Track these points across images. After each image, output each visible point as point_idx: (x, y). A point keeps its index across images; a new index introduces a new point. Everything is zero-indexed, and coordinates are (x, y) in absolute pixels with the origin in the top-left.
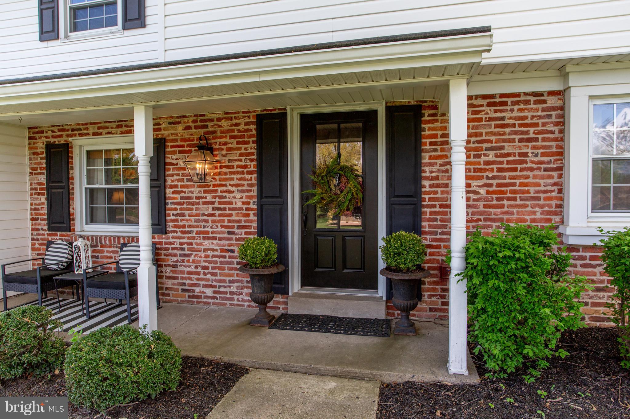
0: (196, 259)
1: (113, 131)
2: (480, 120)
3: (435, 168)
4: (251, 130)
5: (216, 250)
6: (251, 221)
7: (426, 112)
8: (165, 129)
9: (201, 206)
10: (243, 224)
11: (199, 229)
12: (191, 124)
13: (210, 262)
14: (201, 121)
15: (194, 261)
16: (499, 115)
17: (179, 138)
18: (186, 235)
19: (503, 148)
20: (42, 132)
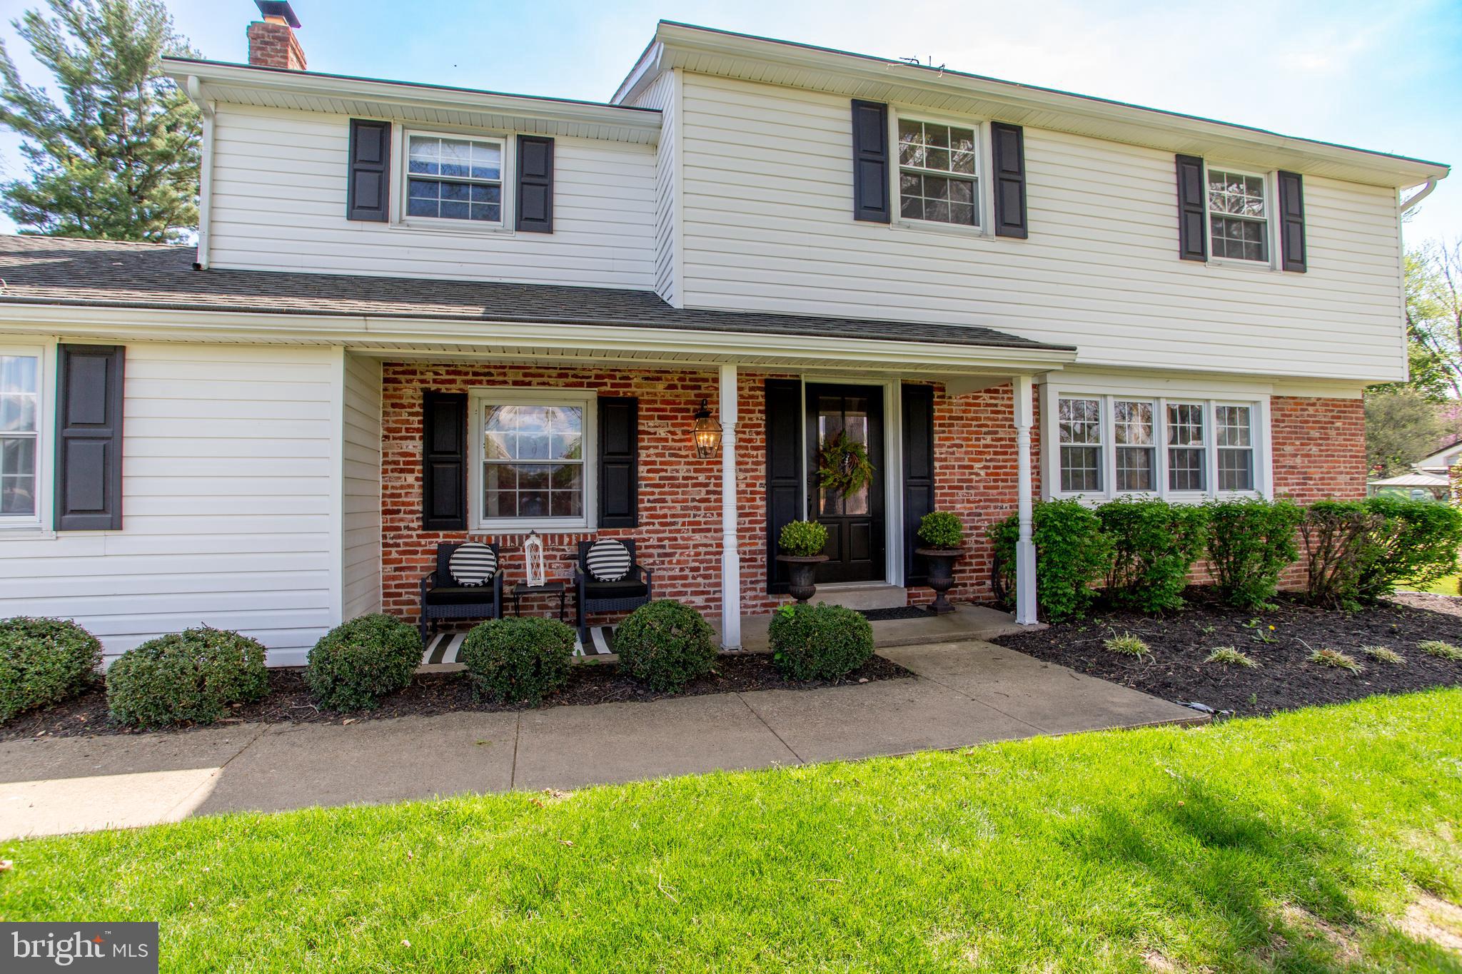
0: (682, 558)
1: (552, 381)
2: (979, 405)
3: (944, 449)
4: (758, 398)
5: (711, 545)
6: (758, 507)
7: (936, 394)
8: (638, 386)
9: (690, 489)
10: (747, 511)
11: (687, 519)
12: (676, 382)
13: (702, 562)
14: (691, 380)
15: (679, 562)
16: (993, 401)
17: (658, 399)
18: (667, 528)
19: (996, 433)
20: (414, 372)
